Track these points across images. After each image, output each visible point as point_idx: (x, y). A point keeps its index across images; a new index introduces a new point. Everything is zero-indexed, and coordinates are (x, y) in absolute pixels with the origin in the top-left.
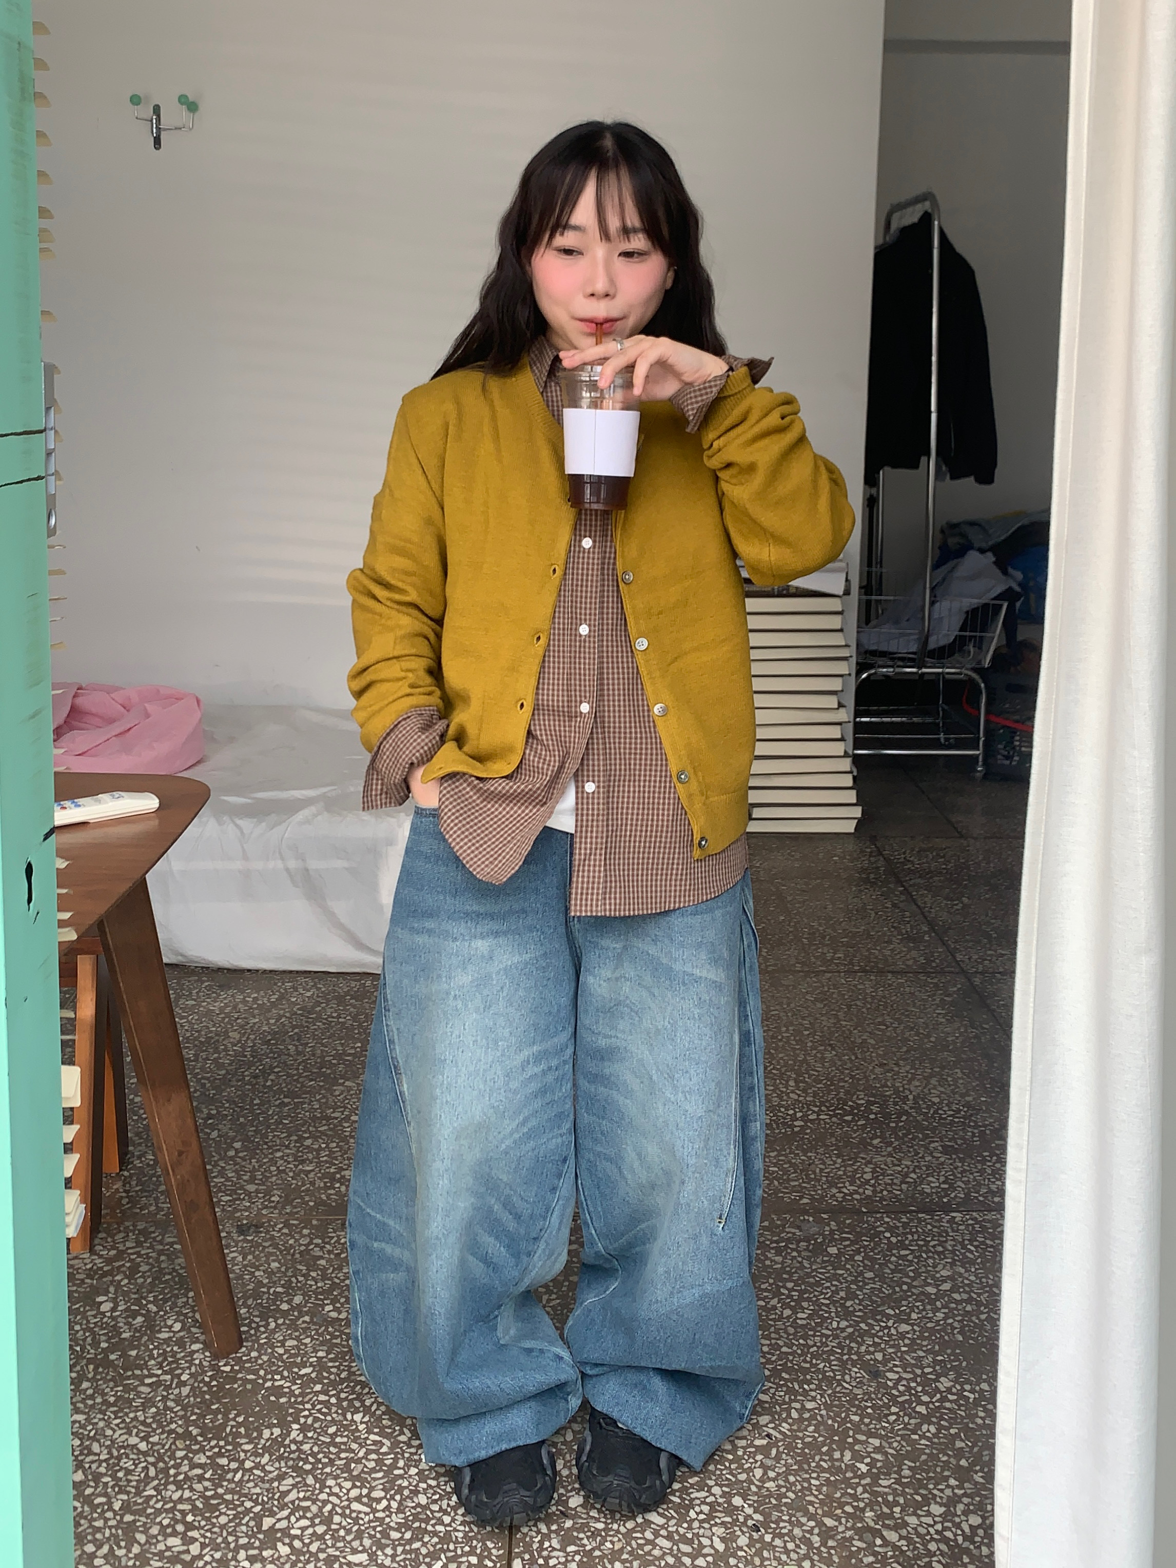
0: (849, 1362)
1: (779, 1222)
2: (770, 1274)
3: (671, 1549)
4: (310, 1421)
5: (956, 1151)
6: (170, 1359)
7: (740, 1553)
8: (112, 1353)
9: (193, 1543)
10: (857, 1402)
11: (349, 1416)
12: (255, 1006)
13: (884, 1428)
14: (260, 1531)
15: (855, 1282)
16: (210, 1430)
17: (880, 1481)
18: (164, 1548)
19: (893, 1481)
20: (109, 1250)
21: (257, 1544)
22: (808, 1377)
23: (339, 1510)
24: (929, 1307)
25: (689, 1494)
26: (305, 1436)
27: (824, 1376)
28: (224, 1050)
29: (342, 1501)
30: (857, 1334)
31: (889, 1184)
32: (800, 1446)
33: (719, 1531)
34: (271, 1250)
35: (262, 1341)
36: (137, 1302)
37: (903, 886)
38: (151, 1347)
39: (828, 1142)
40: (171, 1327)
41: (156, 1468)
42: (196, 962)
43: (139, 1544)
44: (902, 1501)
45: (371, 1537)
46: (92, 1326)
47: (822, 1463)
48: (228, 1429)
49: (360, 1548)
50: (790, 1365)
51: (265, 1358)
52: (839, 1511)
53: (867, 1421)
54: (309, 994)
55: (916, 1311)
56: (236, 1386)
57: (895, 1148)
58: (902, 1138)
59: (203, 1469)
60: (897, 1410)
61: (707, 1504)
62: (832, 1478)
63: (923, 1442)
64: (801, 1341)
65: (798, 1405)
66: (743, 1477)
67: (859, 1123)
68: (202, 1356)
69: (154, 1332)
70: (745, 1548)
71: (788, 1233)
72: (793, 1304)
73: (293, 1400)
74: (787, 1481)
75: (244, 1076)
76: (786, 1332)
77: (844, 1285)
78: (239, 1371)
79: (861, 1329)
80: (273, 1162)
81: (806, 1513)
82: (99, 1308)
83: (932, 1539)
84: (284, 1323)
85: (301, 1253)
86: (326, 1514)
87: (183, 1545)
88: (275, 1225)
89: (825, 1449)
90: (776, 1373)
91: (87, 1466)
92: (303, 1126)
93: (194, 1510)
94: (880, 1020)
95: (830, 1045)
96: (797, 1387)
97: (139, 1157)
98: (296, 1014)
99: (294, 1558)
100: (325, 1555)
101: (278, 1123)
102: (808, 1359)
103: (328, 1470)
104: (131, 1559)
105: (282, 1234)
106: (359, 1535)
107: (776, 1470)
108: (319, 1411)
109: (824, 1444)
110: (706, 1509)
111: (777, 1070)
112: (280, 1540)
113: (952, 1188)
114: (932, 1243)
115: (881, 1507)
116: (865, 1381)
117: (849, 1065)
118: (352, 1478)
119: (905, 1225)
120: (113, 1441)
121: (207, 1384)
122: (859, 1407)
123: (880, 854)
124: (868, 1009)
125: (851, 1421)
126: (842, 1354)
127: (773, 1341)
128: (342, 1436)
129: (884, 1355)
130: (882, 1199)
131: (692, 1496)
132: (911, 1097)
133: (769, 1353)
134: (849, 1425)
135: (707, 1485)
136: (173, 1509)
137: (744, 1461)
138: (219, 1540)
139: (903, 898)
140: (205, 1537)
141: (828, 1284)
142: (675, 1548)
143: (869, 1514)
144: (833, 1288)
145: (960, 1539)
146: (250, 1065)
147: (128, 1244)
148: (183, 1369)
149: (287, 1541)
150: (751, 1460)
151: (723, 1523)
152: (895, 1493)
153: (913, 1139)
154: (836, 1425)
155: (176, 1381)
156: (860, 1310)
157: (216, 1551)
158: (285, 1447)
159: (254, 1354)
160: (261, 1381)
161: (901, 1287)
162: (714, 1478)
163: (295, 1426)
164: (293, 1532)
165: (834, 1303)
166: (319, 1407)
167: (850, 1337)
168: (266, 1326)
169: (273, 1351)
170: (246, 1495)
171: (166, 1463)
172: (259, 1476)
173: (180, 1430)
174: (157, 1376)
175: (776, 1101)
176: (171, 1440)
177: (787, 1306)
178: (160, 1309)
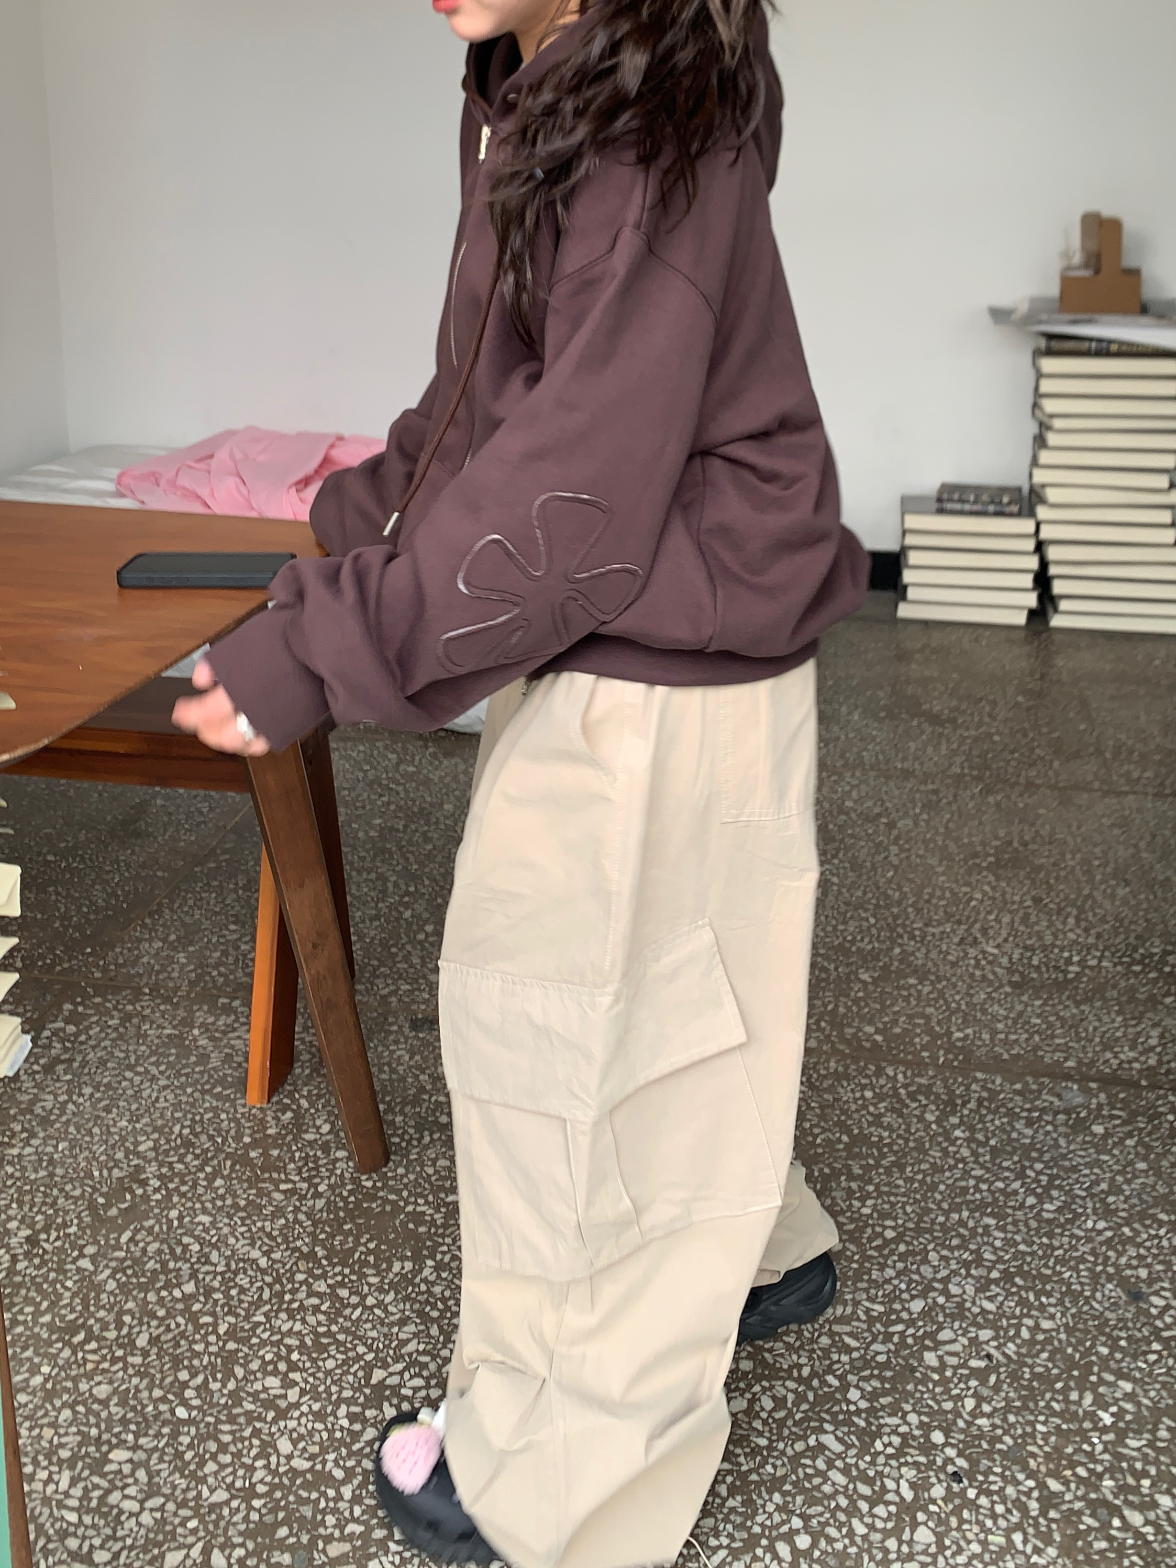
0: (1104, 1276)
1: (1034, 1087)
2: (1015, 1150)
3: (846, 1487)
4: (447, 1258)
6: (311, 1165)
7: (933, 1508)
8: (254, 1150)
9: (292, 1387)
10: (1107, 1330)
13: (1140, 1370)
14: (367, 1384)
15: (1122, 1172)
16: (337, 1254)
17: (1128, 1441)
18: (260, 1388)
19: (1144, 1442)
21: (362, 1399)
22: (1048, 1287)
25: (877, 1418)
26: (439, 1276)
27: (1069, 1291)
28: (435, 823)
30: (1116, 1240)
32: (1027, 1376)
33: (909, 1473)
35: (412, 1157)
38: (294, 1148)
39: (1108, 995)
40: (320, 1127)
41: (271, 1290)
43: (236, 1378)
44: (1153, 1471)
47: (1053, 1404)
48: (356, 1256)
50: (1026, 1268)
51: (412, 1177)
52: (1068, 1473)
53: (1118, 1356)
56: (374, 1205)
59: (321, 1299)
60: (1159, 1348)
61: (899, 1434)
62: (1064, 1427)
64: (1045, 1240)
65: (1030, 1322)
66: (948, 1406)
67: (1150, 975)
68: (345, 1166)
69: (300, 1131)
70: (940, 1502)
71: (1044, 1101)
73: (433, 1230)
74: (1005, 1420)
76: (1027, 1225)
77: (1108, 1175)
78: (382, 1189)
79: (1123, 1234)
81: (1025, 1468)
84: (440, 1139)
87: (282, 1387)
89: (1059, 1385)
90: (1007, 1276)
91: (201, 1277)
93: (302, 1347)
95: (1124, 880)
96: (1032, 1297)
102: (1051, 1264)
104: (223, 1395)
107: (994, 1403)
109: (1058, 1378)
110: (896, 1440)
111: (1056, 904)
112: (388, 1399)
115: (1125, 1479)
116: (1121, 1303)
120: (234, 1252)
121: (343, 1199)
122: (1109, 1336)
125: (1097, 1353)
126: (1095, 1264)
127: (1009, 1236)
129: (1150, 1273)
131: (882, 1421)
133: (1001, 1249)
134: (1094, 1358)
135: (902, 1409)
136: (280, 1341)
137: (952, 1386)
138: (322, 1388)
140: (306, 1382)
141: (1087, 1171)
142: (851, 1486)
143: (1108, 1483)
144: (1093, 1178)
148: (322, 1179)
149: (395, 1401)
150: (962, 1385)
151: (915, 1463)
152: (1145, 1459)
154: (1077, 1356)
155: (312, 1190)
156: (1124, 1210)
157: (316, 1401)
159: (401, 1171)
160: (402, 1204)
162: (912, 1401)
163: (430, 1263)
164: (404, 1391)
165: (1092, 1196)
167: (1108, 1242)
168: (419, 1140)
169: (422, 1169)
170: (360, 1338)
171: (282, 1285)
172: (379, 1317)
173: (305, 1249)
174: (294, 1182)
175: (1048, 939)
176: (294, 1260)
177: (1032, 1192)
178: (312, 1105)
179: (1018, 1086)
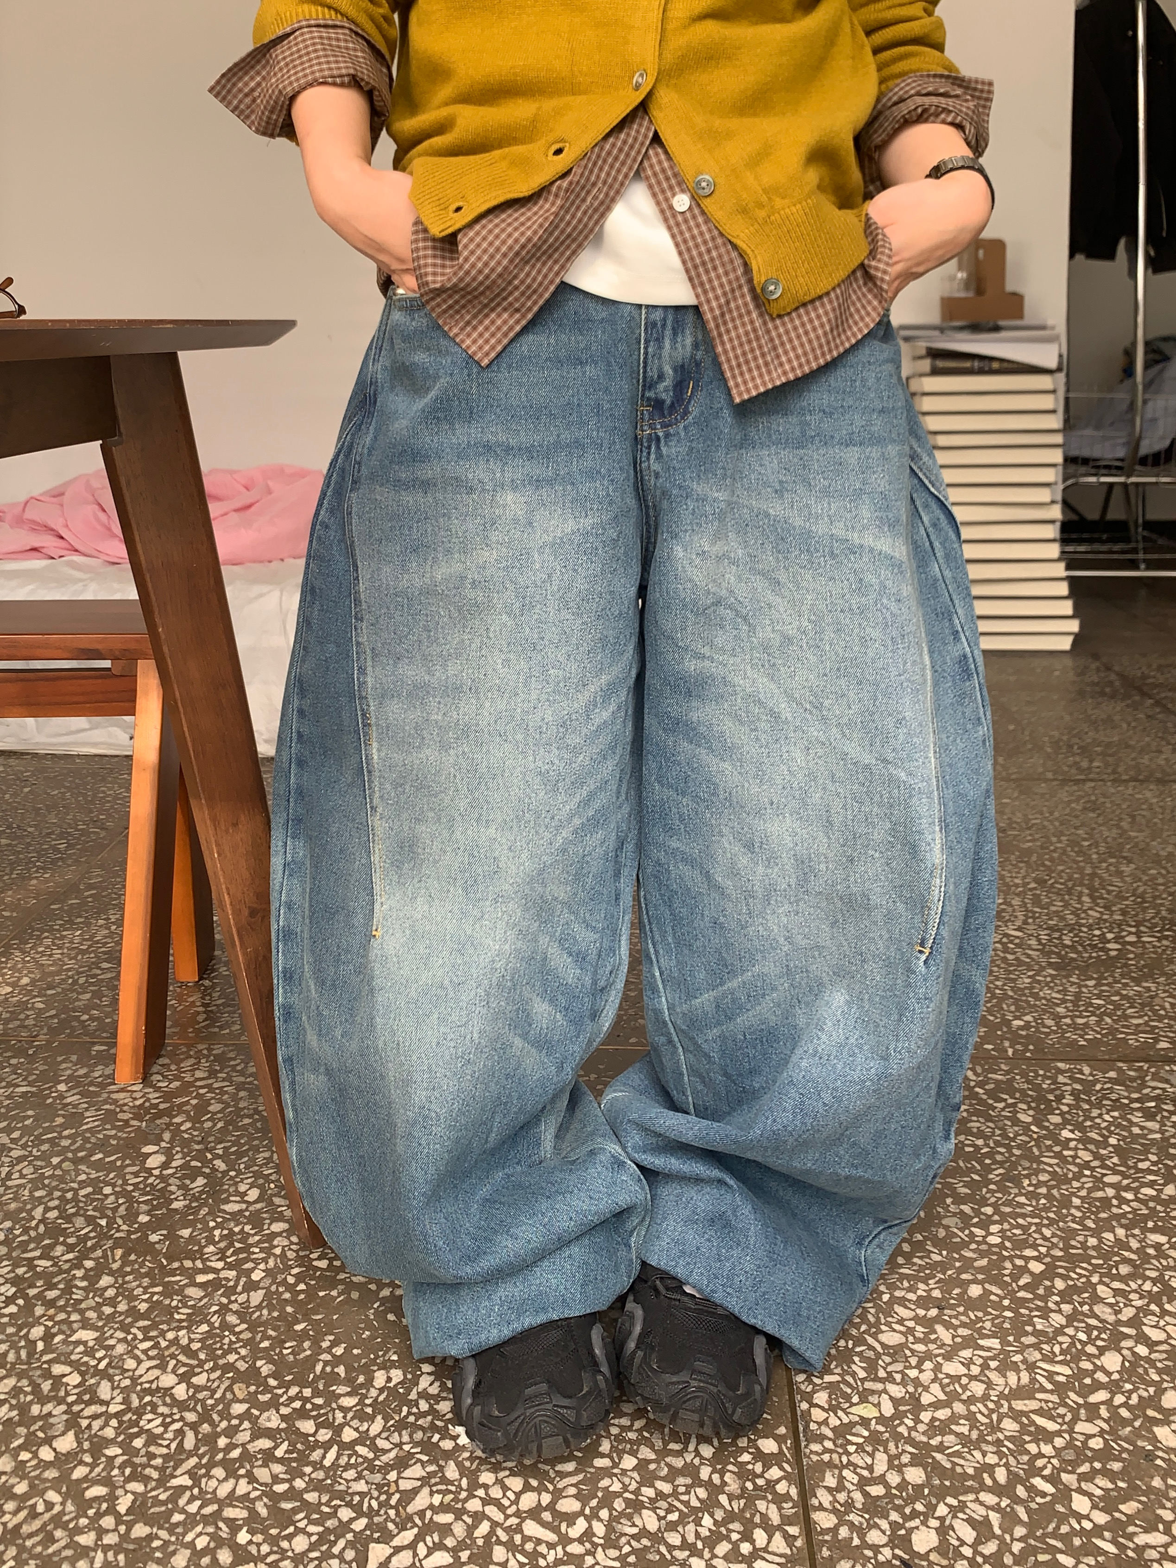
6: (238, 1245)
8: (155, 1231)
20: (170, 1081)
36: (200, 1156)
38: (212, 1224)
40: (244, 1194)
41: (197, 1434)
46: (130, 1189)
48: (319, 1368)
56: (334, 1293)
59: (274, 1440)
68: (287, 1242)
69: (218, 1201)
82: (144, 1162)
120: (134, 1381)
121: (289, 1288)
136: (217, 1516)
148: (256, 1262)
155: (243, 1280)
160: (373, 1287)
171: (213, 1425)
173: (242, 1366)
174: (216, 1271)
176: (227, 1383)
178: (231, 1167)
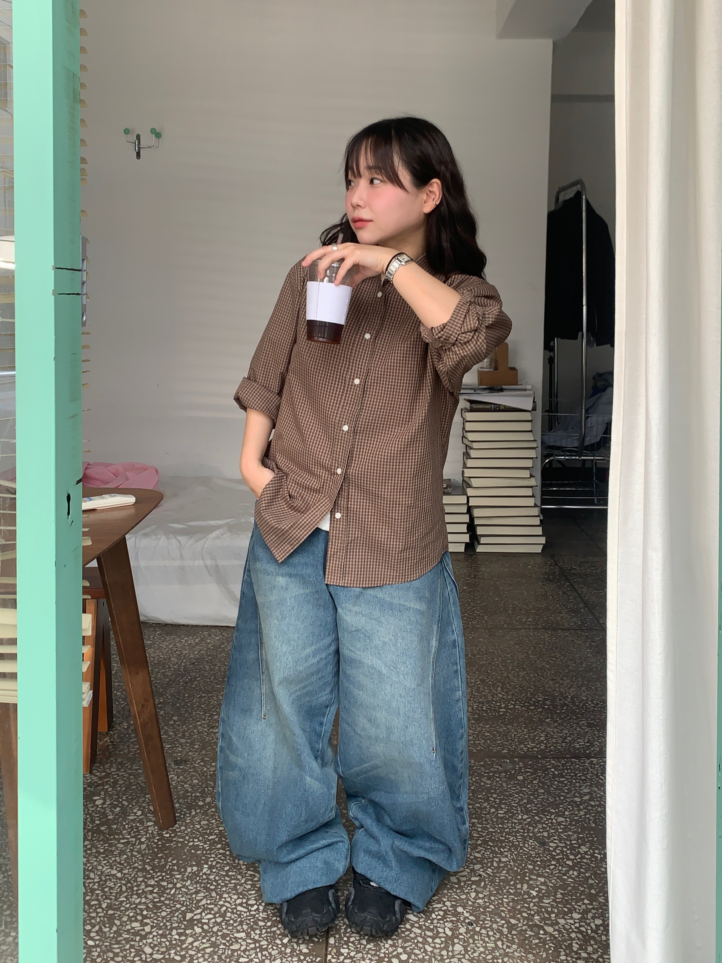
0: (528, 837)
1: (489, 763)
2: (483, 790)
3: (421, 934)
4: (214, 863)
5: (595, 726)
6: (135, 830)
7: (461, 937)
8: (102, 826)
9: (146, 926)
10: (532, 858)
11: (237, 861)
12: (186, 644)
13: (547, 872)
14: (185, 920)
15: (533, 794)
17: (544, 901)
18: (130, 928)
19: (551, 900)
20: (101, 773)
21: (183, 926)
22: (504, 845)
23: (230, 910)
24: (576, 808)
25: (432, 906)
26: (211, 871)
27: (513, 845)
28: (168, 668)
29: (232, 906)
30: (533, 822)
31: (555, 743)
32: (497, 881)
33: (450, 925)
34: (193, 773)
35: (187, 821)
36: (117, 800)
37: (569, 582)
38: (124, 823)
39: (520, 720)
40: (136, 813)
41: (126, 886)
42: (154, 620)
43: (116, 925)
44: (556, 911)
45: (247, 924)
46: (91, 812)
47: (510, 890)
48: (167, 867)
49: (242, 930)
50: (493, 838)
51: (189, 830)
53: (537, 868)
54: (217, 638)
55: (568, 810)
57: (559, 724)
58: (563, 719)
59: (153, 887)
60: (555, 863)
61: (442, 911)
63: (570, 880)
64: (500, 826)
65: (497, 860)
66: (464, 897)
67: (539, 710)
68: (153, 829)
70: (464, 934)
71: (494, 768)
72: (496, 806)
73: (204, 852)
74: (490, 899)
75: (179, 682)
76: (492, 820)
77: (526, 796)
78: (174, 837)
79: (536, 819)
80: (195, 727)
81: (500, 916)
82: (94, 803)
83: (573, 931)
84: (200, 812)
85: (211, 775)
86: (223, 912)
87: (141, 926)
88: (196, 760)
89: (512, 883)
90: (485, 842)
91: (87, 885)
92: (213, 708)
93: (148, 909)
94: (553, 655)
95: (523, 668)
96: (497, 850)
97: (119, 724)
98: (210, 648)
99: (203, 934)
100: (221, 933)
101: (199, 707)
102: (504, 835)
103: (224, 889)
104: (111, 933)
105: (200, 765)
106: (241, 923)
107: (484, 893)
108: (220, 858)
109: (512, 880)
110: (441, 913)
111: (491, 682)
112: (196, 925)
113: (592, 745)
114: (579, 775)
115: (544, 914)
116: (537, 847)
117: (533, 680)
118: (237, 894)
119: (563, 765)
120: (102, 873)
121: (155, 843)
122: (533, 861)
123: (556, 564)
124: (546, 649)
125: (528, 868)
126: (524, 833)
127: (484, 825)
128: (232, 872)
129: (549, 833)
130: (550, 751)
131: (434, 906)
132: (570, 697)
133: (481, 832)
134: (526, 870)
135: (443, 901)
136: (136, 907)
137: (464, 889)
138: (162, 924)
139: (569, 589)
140: (154, 923)
141: (517, 796)
142: (423, 933)
143: (537, 917)
144: (520, 798)
145: (589, 932)
146: (183, 676)
147: (112, 770)
148: (142, 835)
149: (200, 925)
150: (469, 888)
151: (451, 921)
152: (552, 906)
153: (570, 719)
154: (519, 870)
155: (138, 841)
156: (535, 810)
157: (160, 930)
158: (200, 876)
159: (183, 828)
161: (560, 798)
162: (447, 897)
163: (206, 866)
164: (203, 921)
165: (520, 805)
166: (219, 856)
167: (529, 824)
168: (190, 814)
169: (194, 826)
170: (177, 901)
171: (132, 884)
172: (185, 892)
173: (140, 867)
174: (127, 838)
175: (490, 698)
176: (135, 872)
177: (493, 807)
178: (130, 804)
179: (482, 763)
